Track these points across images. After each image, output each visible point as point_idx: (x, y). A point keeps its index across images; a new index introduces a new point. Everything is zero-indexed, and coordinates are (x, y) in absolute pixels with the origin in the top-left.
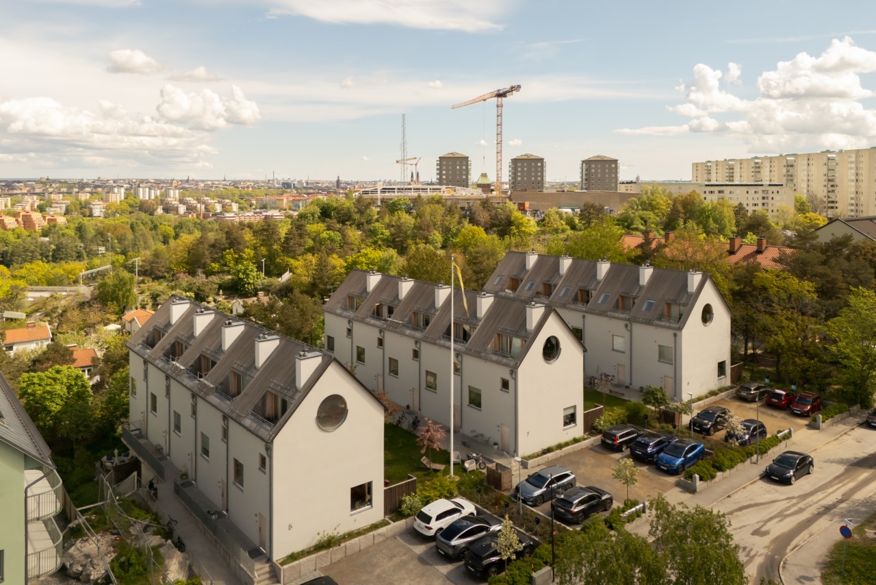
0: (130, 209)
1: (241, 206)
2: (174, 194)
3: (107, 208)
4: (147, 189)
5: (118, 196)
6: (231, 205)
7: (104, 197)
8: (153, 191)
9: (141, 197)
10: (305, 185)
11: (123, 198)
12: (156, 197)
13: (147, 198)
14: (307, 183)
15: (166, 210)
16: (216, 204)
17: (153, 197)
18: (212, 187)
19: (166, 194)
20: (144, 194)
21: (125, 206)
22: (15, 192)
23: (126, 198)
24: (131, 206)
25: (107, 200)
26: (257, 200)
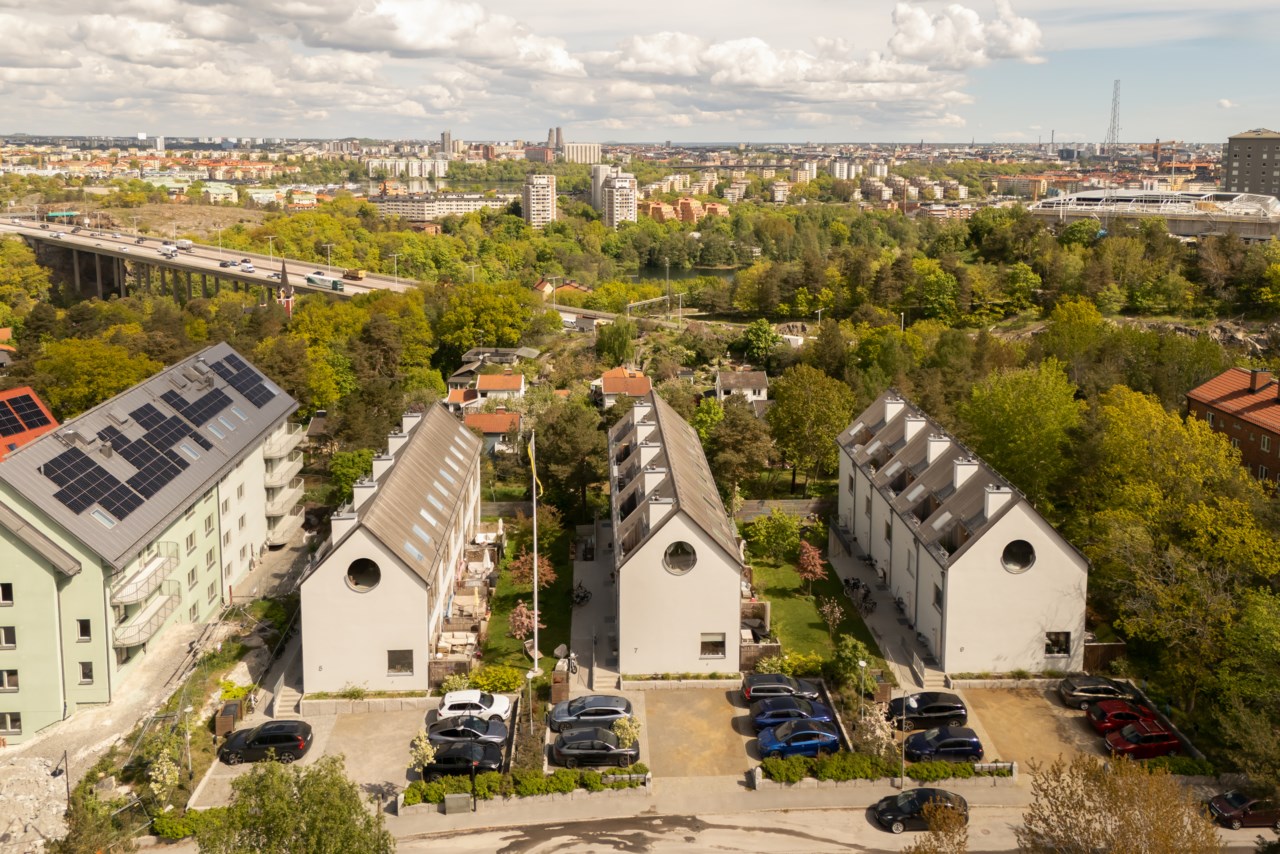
0: (819, 192)
1: (974, 189)
2: (882, 171)
3: (793, 191)
4: (845, 165)
5: (809, 173)
6: (957, 189)
7: (792, 175)
8: (853, 167)
9: (837, 175)
10: (1098, 153)
11: (815, 177)
12: (857, 175)
13: (845, 178)
14: (1102, 150)
15: (866, 195)
16: (936, 188)
17: (853, 176)
18: (948, 158)
19: (871, 172)
20: (841, 172)
21: (815, 189)
22: (708, 164)
23: (818, 177)
24: (822, 188)
25: (795, 180)
26: (1000, 181)
